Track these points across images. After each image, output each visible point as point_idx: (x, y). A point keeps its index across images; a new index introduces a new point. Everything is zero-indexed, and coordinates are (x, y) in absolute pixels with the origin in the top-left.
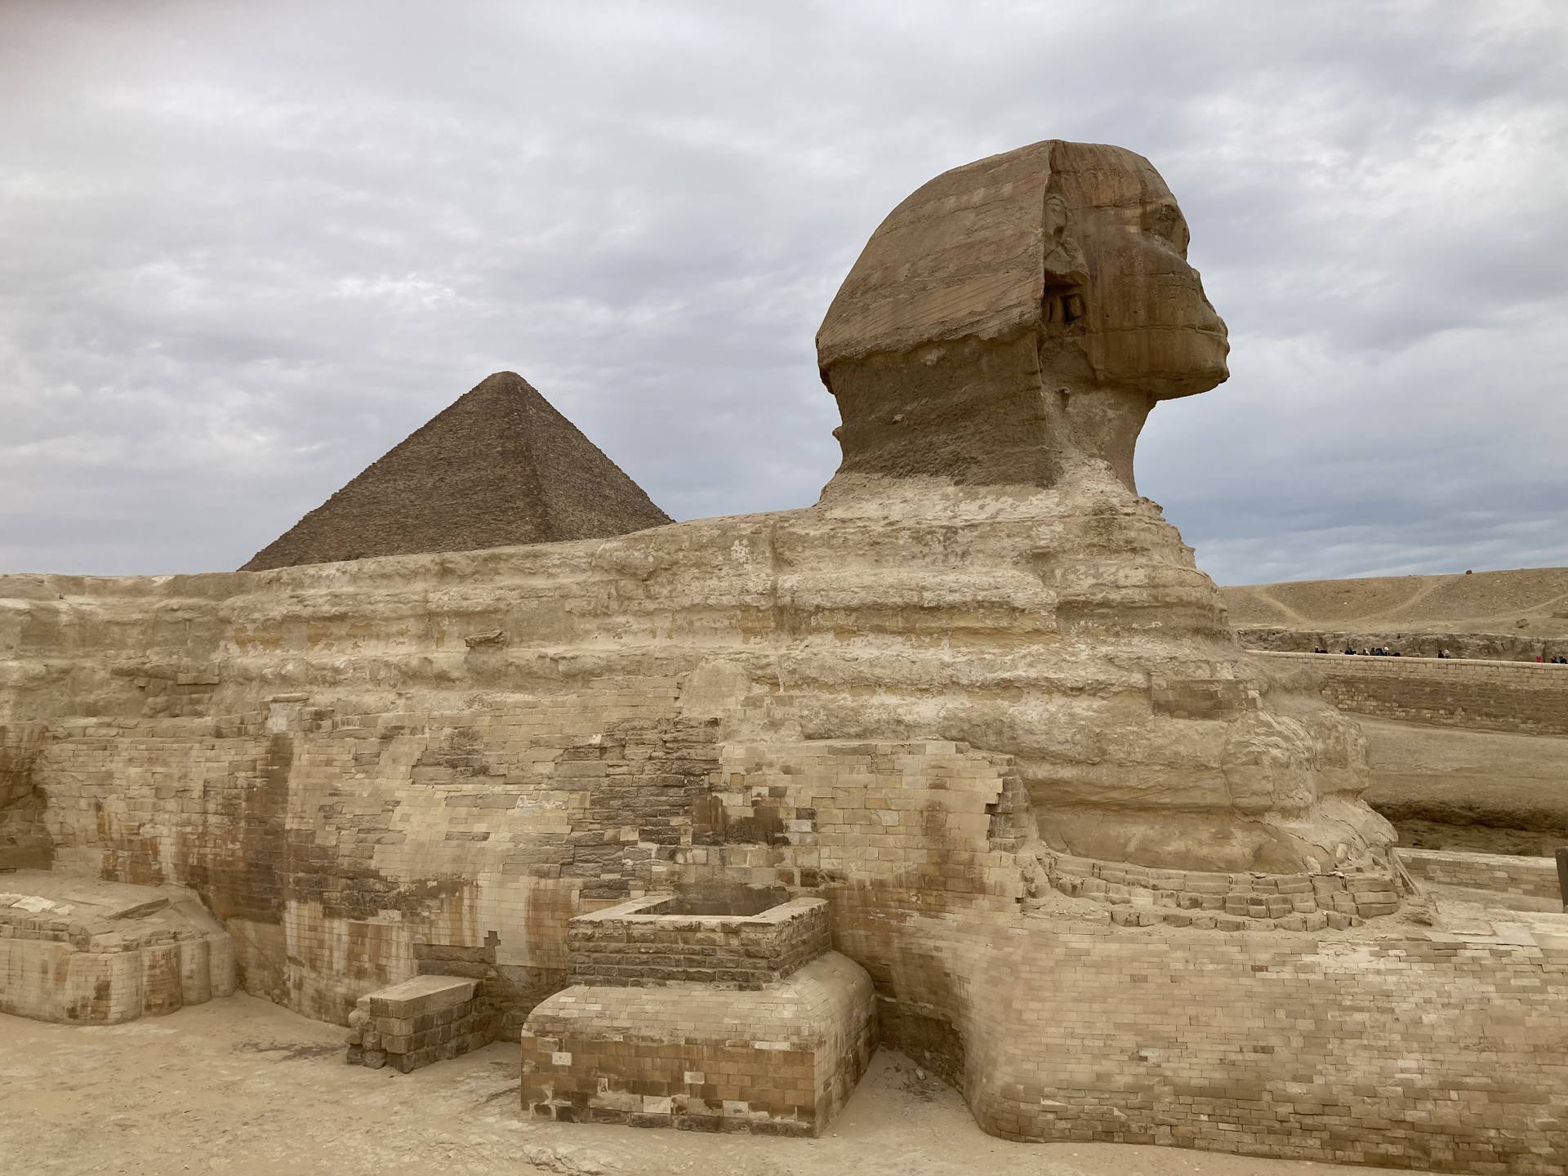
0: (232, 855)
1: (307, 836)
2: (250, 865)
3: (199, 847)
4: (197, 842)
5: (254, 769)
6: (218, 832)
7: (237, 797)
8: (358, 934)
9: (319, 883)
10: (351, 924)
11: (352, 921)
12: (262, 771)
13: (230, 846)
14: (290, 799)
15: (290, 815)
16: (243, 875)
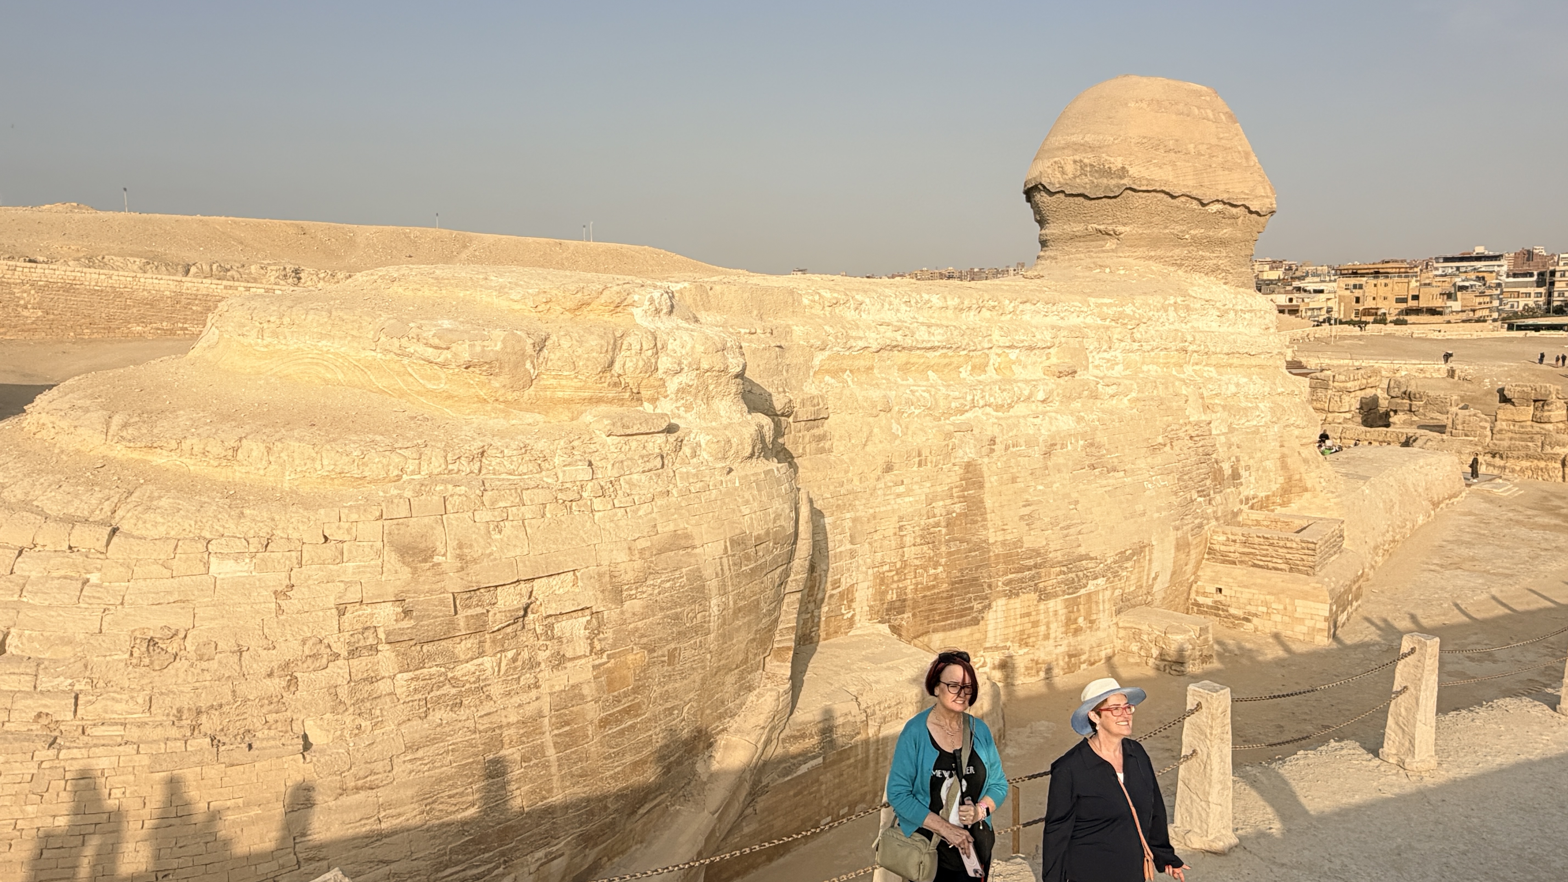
0: (935, 579)
1: (1014, 543)
2: (953, 583)
3: (899, 581)
4: (896, 578)
5: (952, 497)
6: (917, 562)
7: (937, 525)
8: (1072, 605)
9: (1032, 578)
10: (1066, 600)
11: (1067, 597)
12: (958, 497)
13: (932, 571)
14: (988, 516)
15: (991, 530)
16: (945, 595)
